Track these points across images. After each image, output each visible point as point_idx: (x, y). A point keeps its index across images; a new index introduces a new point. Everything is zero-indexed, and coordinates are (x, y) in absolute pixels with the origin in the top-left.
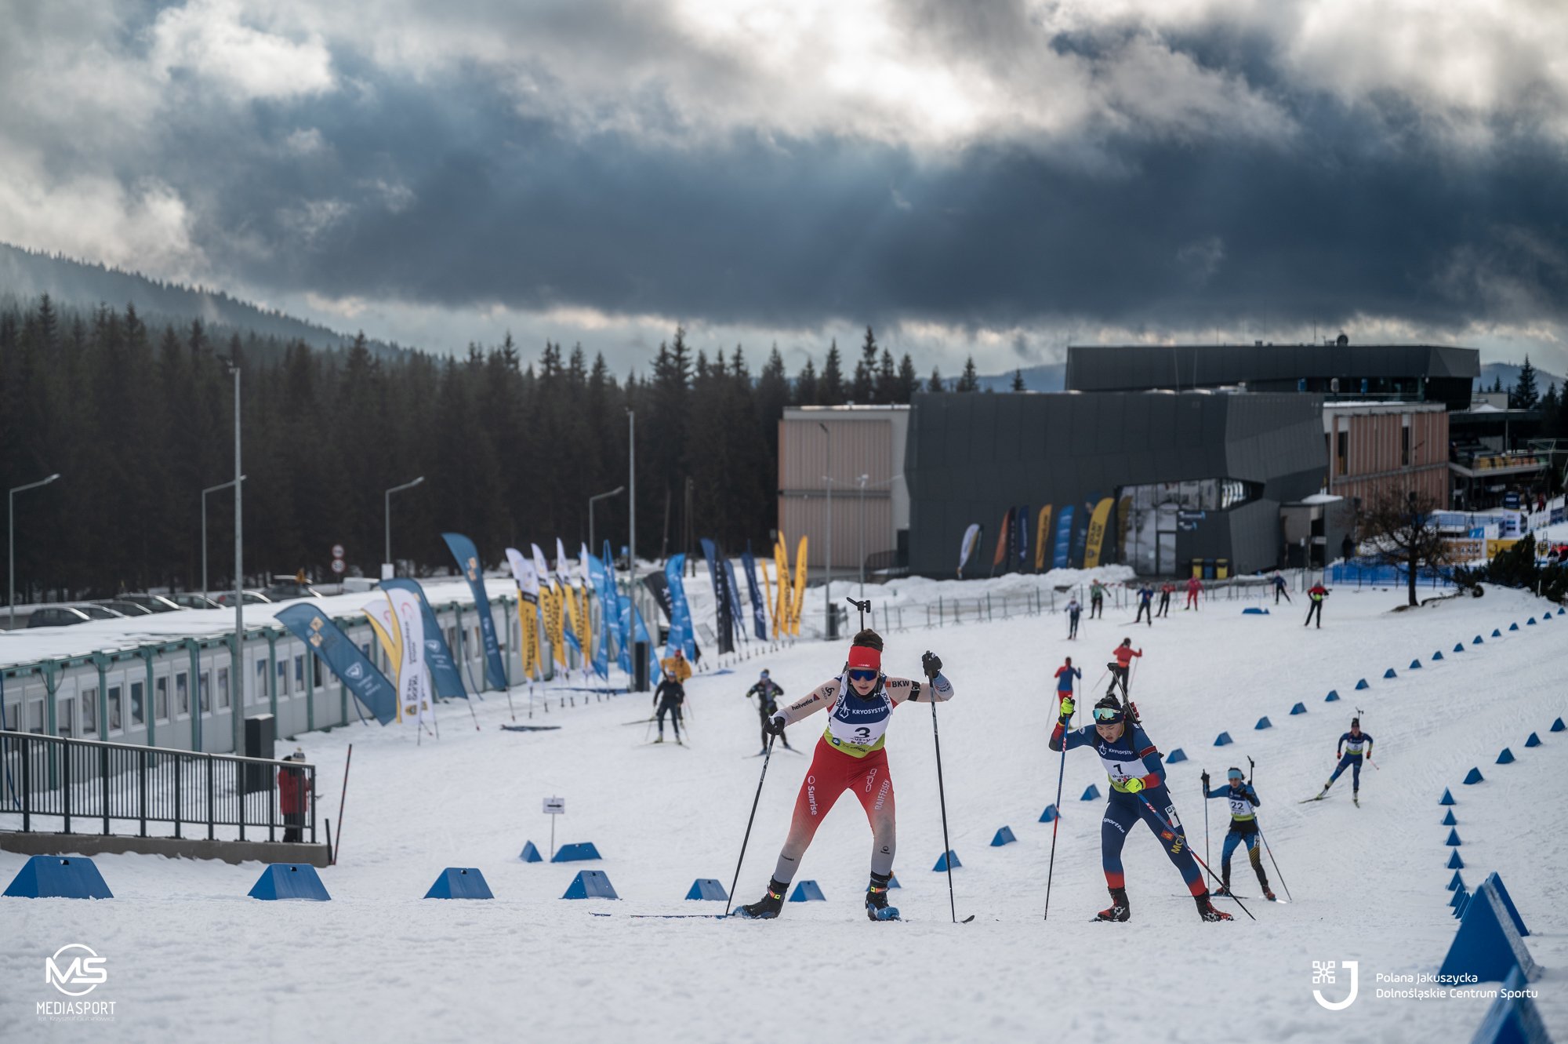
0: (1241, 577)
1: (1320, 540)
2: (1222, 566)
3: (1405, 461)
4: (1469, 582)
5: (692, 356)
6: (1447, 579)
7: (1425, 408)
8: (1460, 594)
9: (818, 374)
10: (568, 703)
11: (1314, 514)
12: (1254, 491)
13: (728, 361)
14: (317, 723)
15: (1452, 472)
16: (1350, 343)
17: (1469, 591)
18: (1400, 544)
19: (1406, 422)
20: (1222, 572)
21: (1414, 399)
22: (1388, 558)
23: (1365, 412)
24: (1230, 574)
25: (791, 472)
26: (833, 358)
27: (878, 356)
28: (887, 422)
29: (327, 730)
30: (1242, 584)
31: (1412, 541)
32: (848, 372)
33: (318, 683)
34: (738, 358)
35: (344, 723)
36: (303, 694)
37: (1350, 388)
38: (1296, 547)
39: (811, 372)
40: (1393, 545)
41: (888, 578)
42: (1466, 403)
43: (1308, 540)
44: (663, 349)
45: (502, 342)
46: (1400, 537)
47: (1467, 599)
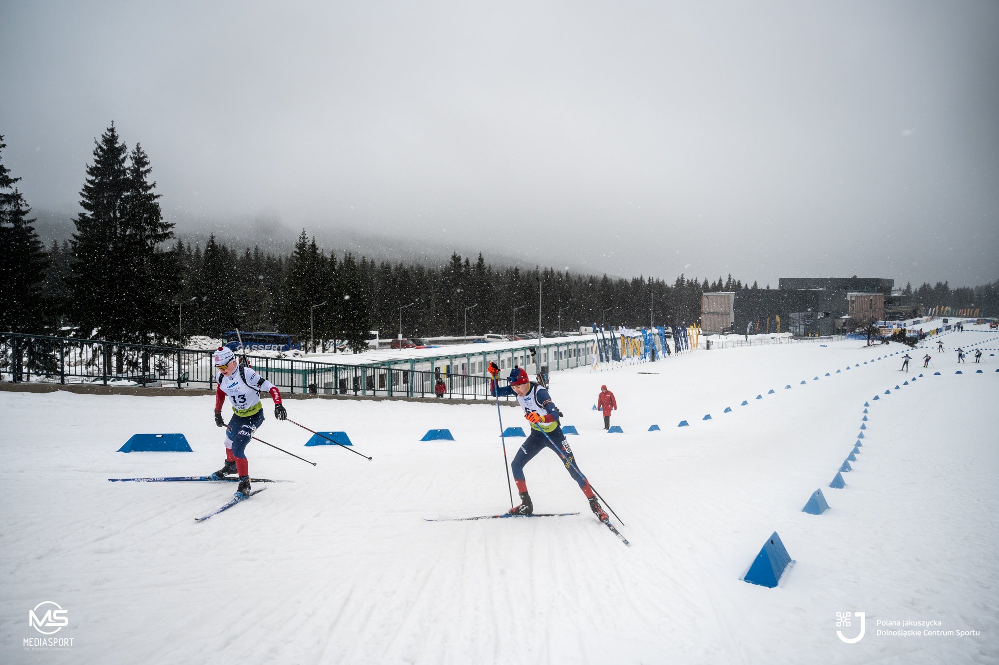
0: (821, 336)
1: (845, 328)
2: (817, 333)
3: (871, 308)
4: (885, 340)
5: (686, 280)
6: (879, 339)
7: (878, 294)
8: (882, 343)
9: (717, 284)
10: (632, 364)
11: (844, 321)
12: (827, 315)
13: (694, 281)
14: (570, 366)
15: (884, 311)
16: (857, 278)
17: (885, 343)
18: (865, 330)
19: (871, 298)
20: (817, 335)
21: (875, 292)
22: (861, 333)
23: (860, 295)
24: (819, 336)
25: (705, 308)
26: (720, 281)
27: (732, 280)
28: (729, 296)
29: (572, 368)
30: (822, 338)
31: (869, 329)
32: (724, 284)
33: (570, 357)
34: (696, 281)
35: (577, 367)
36: (566, 359)
37: (856, 289)
38: (838, 329)
39: (715, 284)
40: (863, 330)
41: (728, 334)
42: (890, 293)
43: (841, 328)
44: (678, 278)
45: (640, 277)
46: (866, 328)
47: (885, 345)
